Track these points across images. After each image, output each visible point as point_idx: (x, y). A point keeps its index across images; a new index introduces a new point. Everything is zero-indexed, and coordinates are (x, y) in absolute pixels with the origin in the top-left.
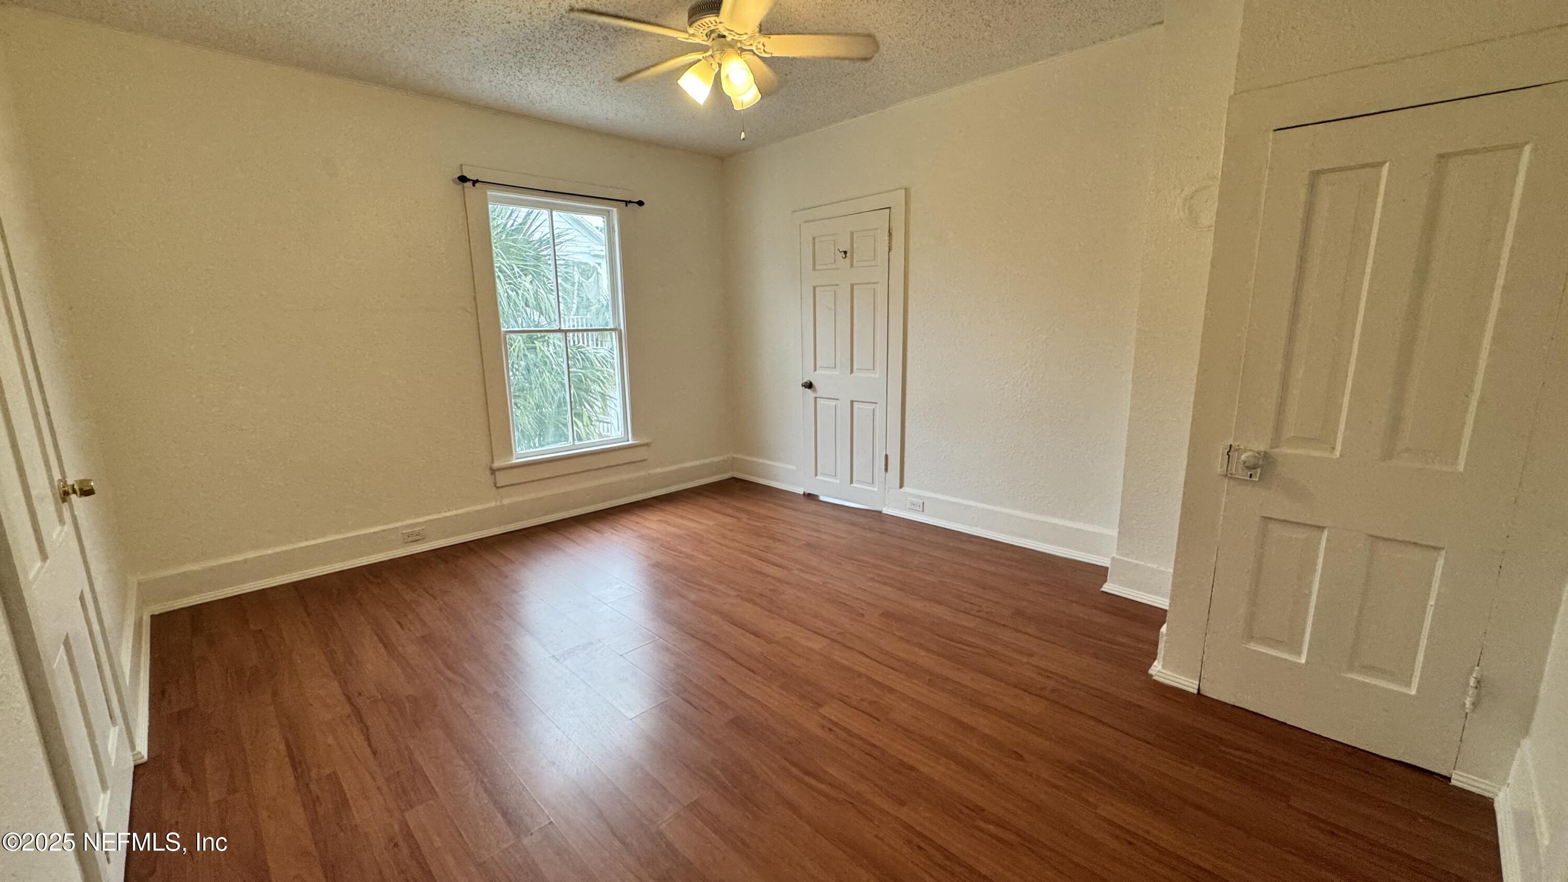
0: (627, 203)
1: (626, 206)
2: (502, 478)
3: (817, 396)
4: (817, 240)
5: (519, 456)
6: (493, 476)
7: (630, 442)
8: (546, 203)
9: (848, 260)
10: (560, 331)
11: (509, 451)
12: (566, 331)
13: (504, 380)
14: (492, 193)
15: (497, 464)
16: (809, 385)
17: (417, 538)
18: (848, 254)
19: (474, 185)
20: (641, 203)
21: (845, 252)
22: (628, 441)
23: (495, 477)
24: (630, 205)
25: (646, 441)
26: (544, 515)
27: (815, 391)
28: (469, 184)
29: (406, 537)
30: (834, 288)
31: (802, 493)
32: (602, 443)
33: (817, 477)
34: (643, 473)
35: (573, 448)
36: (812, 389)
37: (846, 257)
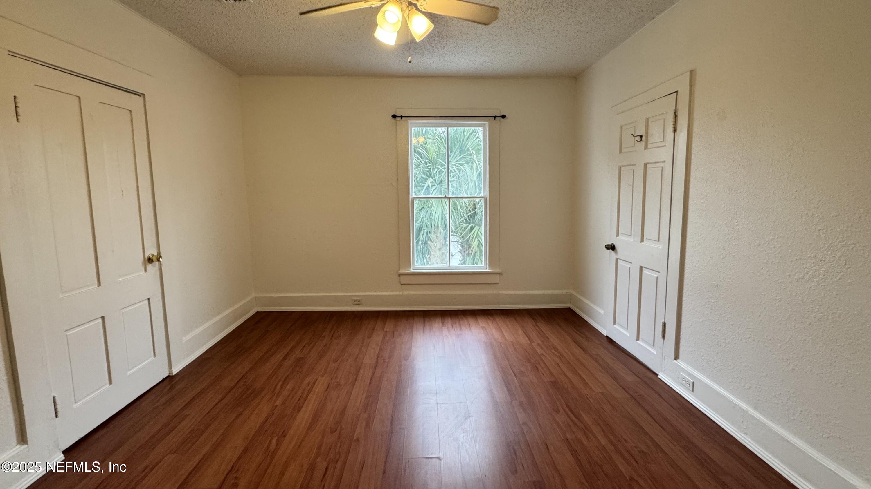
0: (495, 117)
1: (495, 119)
2: (404, 280)
3: (618, 257)
4: (624, 128)
5: (414, 269)
6: (399, 277)
7: (487, 270)
8: (444, 123)
9: (643, 143)
10: (445, 197)
11: (409, 265)
12: (449, 198)
13: (409, 224)
14: (411, 122)
15: (402, 271)
16: (612, 247)
17: (358, 303)
18: (643, 138)
19: (401, 119)
20: (504, 117)
21: (641, 136)
22: (486, 269)
23: (400, 278)
24: (497, 118)
25: (497, 270)
26: (425, 305)
27: (616, 253)
28: (399, 119)
29: (353, 301)
30: (631, 168)
31: (605, 335)
32: (468, 268)
33: (615, 326)
34: (495, 292)
35: (449, 268)
36: (615, 250)
37: (641, 140)
